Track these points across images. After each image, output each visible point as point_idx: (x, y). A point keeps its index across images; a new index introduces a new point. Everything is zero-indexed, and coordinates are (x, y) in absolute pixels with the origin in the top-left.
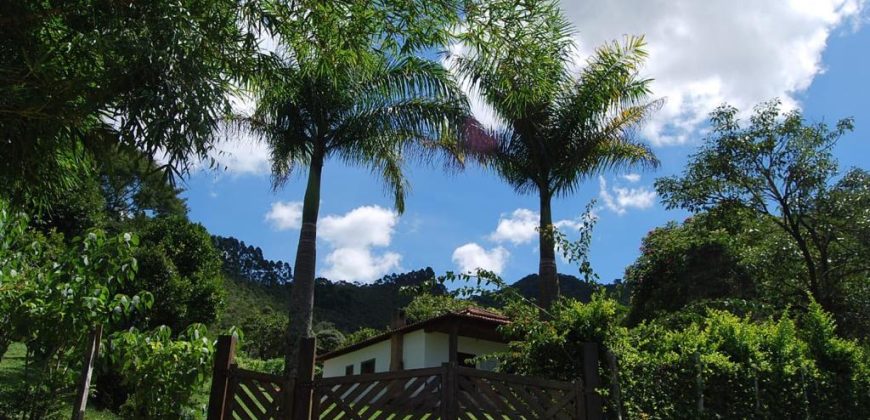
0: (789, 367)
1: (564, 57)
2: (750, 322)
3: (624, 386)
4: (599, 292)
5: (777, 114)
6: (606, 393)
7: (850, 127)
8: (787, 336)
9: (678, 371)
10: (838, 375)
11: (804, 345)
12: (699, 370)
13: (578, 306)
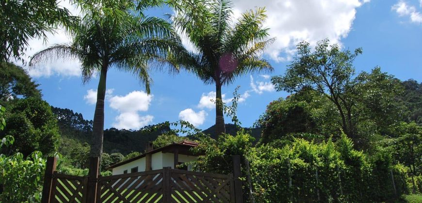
0: (332, 164)
1: (227, 18)
2: (314, 144)
3: (253, 176)
4: (241, 130)
5: (327, 46)
6: (244, 179)
7: (361, 52)
8: (330, 150)
9: (279, 168)
10: (354, 167)
11: (339, 154)
12: (289, 166)
13: (231, 137)
